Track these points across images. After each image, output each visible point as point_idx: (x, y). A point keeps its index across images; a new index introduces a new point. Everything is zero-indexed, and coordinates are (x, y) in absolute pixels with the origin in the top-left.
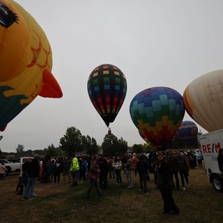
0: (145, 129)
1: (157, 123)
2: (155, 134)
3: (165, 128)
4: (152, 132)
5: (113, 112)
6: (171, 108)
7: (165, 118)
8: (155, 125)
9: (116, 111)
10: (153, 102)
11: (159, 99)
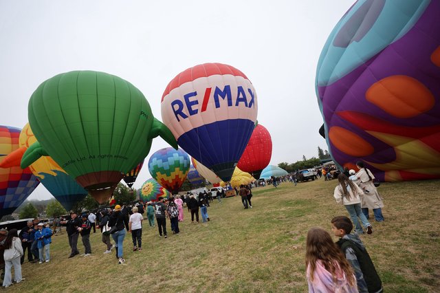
0: (162, 180)
1: (172, 173)
2: (171, 181)
3: (177, 176)
4: (168, 181)
5: (132, 174)
6: (181, 163)
7: (177, 169)
8: (170, 175)
9: (134, 174)
10: (169, 159)
11: (173, 156)
